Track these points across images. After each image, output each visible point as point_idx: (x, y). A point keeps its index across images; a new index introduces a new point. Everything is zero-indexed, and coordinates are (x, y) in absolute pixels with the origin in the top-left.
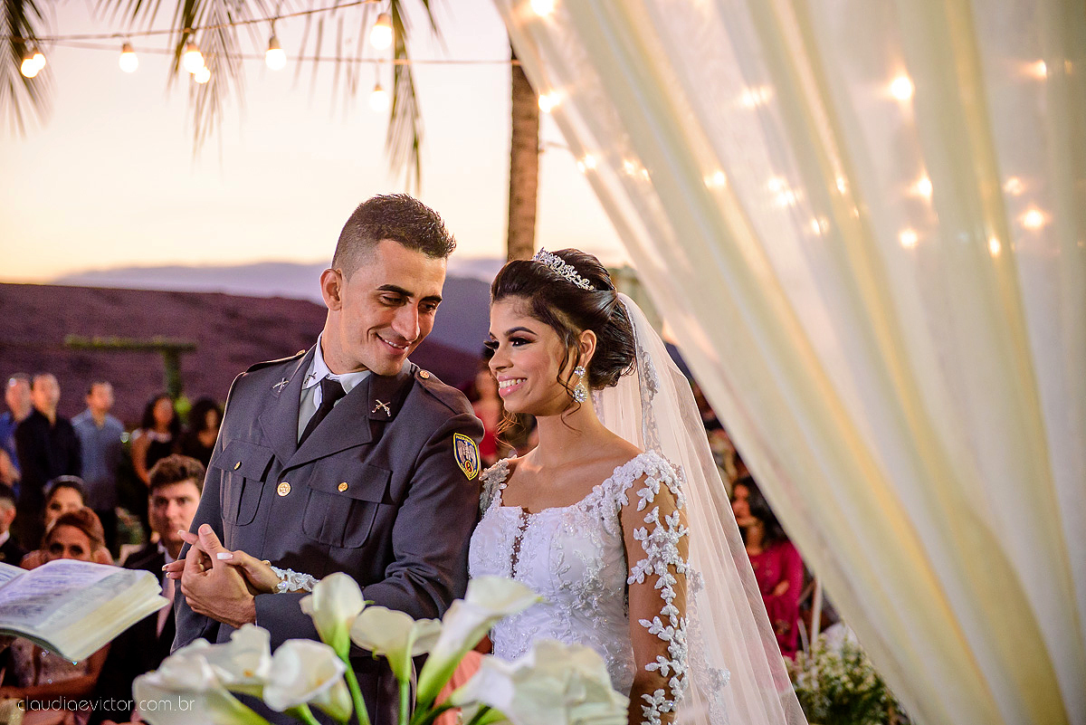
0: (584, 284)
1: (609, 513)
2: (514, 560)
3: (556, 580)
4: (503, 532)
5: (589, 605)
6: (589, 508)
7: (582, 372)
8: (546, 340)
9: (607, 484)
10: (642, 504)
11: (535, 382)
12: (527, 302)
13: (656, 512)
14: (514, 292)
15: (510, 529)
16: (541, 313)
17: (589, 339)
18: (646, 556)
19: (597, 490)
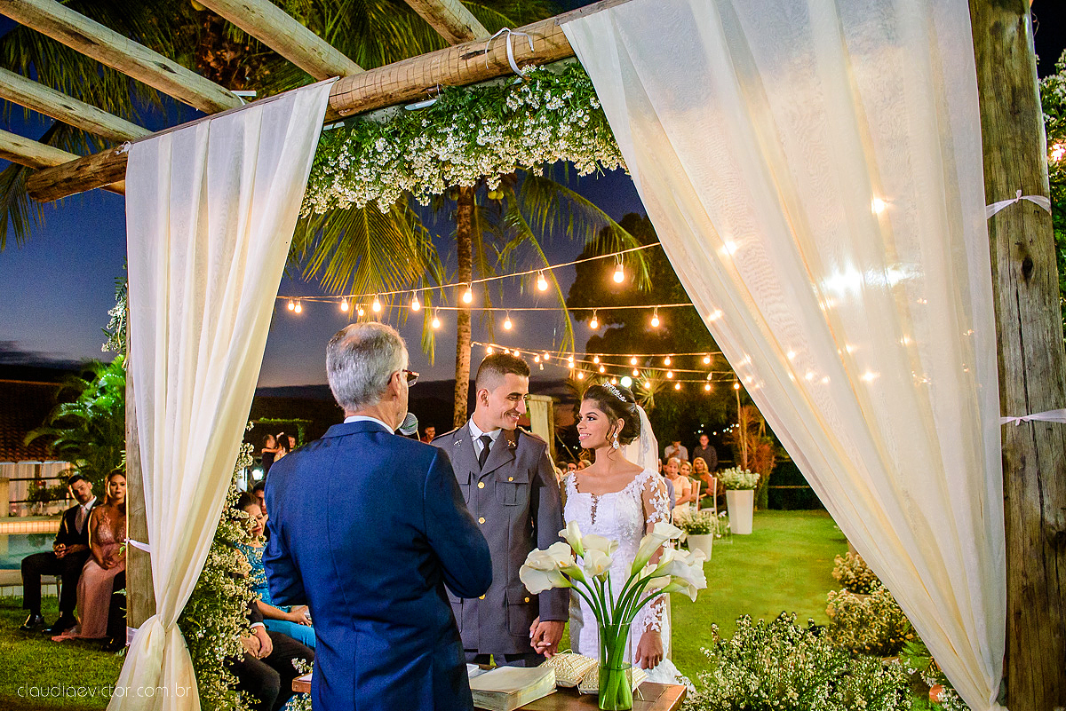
0: (623, 399)
1: (637, 495)
2: (593, 516)
3: (617, 523)
4: (585, 504)
5: (629, 535)
6: (628, 493)
7: (616, 436)
8: (602, 418)
9: (634, 482)
10: (653, 489)
11: (595, 436)
12: (597, 402)
13: (659, 491)
14: (592, 397)
15: (588, 503)
16: (602, 408)
17: (621, 423)
18: (656, 511)
19: (630, 485)
